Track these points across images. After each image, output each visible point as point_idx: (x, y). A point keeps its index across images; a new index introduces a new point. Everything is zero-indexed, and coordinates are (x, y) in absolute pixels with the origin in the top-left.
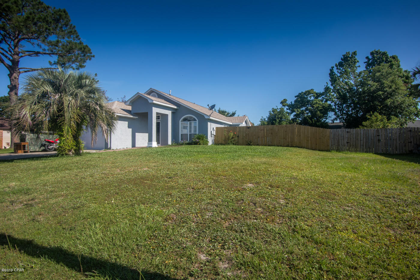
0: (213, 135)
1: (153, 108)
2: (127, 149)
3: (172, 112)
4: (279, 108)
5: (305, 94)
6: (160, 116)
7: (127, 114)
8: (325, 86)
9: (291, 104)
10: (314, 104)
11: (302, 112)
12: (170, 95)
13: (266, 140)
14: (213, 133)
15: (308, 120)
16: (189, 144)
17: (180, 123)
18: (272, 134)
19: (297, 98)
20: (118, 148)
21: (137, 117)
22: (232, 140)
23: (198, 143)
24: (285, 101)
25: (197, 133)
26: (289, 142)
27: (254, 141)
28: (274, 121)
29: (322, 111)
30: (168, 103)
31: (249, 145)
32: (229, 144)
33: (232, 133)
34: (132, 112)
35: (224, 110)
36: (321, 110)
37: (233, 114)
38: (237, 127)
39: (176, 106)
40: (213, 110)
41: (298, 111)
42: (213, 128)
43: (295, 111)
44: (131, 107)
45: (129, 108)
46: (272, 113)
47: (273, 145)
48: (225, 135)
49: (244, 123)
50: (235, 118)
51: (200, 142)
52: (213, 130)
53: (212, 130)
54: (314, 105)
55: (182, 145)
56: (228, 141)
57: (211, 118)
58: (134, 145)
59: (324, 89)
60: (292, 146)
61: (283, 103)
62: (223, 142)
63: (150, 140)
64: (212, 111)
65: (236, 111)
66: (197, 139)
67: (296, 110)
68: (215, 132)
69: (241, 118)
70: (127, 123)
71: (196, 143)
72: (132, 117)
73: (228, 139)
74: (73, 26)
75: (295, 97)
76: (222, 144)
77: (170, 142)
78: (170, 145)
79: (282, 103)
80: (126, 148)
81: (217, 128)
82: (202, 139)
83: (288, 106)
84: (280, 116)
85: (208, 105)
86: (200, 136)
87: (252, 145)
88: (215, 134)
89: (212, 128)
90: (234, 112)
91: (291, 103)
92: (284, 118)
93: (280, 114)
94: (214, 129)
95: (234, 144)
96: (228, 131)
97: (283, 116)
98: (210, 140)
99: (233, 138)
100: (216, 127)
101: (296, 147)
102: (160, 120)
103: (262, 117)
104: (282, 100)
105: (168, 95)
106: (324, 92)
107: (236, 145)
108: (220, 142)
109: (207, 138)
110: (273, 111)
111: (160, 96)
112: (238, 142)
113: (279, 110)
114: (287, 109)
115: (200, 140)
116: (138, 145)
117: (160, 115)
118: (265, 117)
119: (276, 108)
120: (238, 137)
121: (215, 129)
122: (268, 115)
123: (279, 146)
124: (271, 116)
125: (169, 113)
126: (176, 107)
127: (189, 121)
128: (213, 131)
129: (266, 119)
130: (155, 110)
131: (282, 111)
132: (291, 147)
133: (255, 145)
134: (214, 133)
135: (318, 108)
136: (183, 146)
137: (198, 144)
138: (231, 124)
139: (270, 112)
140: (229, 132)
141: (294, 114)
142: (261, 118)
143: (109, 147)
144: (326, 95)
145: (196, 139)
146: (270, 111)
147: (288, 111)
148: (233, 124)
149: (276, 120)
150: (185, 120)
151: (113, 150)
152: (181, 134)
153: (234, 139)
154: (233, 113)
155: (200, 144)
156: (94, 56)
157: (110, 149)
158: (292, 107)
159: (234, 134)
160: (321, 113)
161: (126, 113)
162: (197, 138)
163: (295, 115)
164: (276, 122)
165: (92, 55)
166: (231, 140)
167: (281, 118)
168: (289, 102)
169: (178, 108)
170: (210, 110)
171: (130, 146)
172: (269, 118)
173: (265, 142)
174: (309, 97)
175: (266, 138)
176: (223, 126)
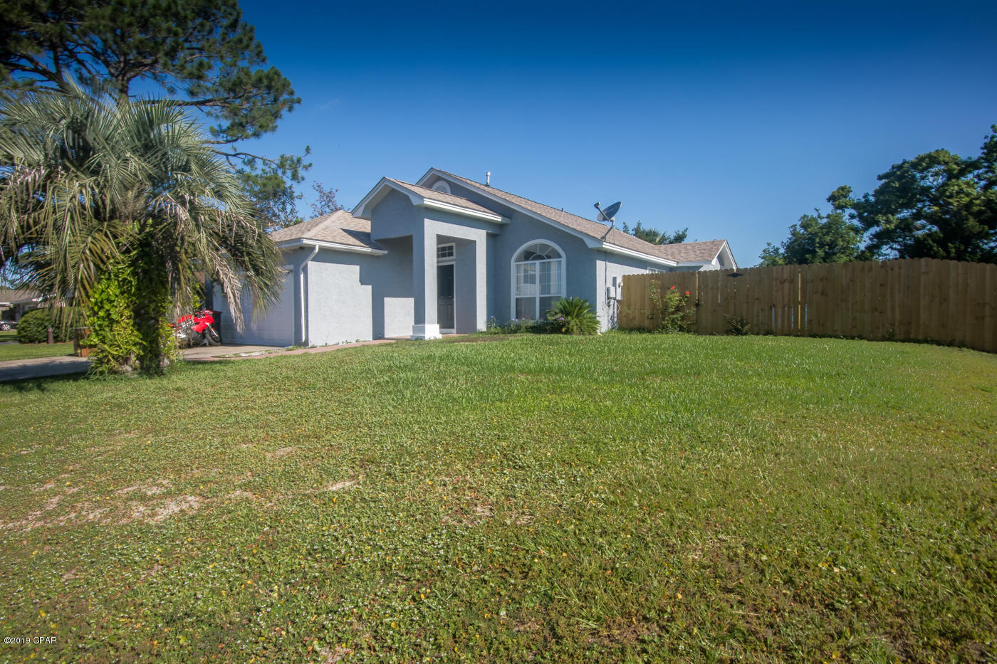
0: (615, 299)
1: (427, 222)
2: (358, 345)
3: (488, 234)
4: (824, 214)
5: (915, 165)
6: (454, 248)
7: (357, 242)
8: (986, 137)
9: (863, 200)
10: (951, 196)
11: (906, 226)
12: (487, 186)
13: (803, 317)
14: (612, 295)
15: (932, 247)
16: (537, 329)
17: (513, 264)
18: (827, 294)
19: (883, 181)
20: (330, 343)
21: (386, 252)
22: (675, 316)
23: (564, 326)
24: (844, 192)
25: (564, 295)
26: (897, 324)
27: (755, 322)
28: (807, 256)
29: (983, 217)
30: (475, 206)
31: (738, 332)
32: (664, 329)
33: (678, 294)
34: (373, 238)
35: (653, 230)
36: (980, 213)
37: (679, 239)
38: (693, 274)
39: (499, 214)
40: (612, 221)
41: (888, 221)
42: (615, 279)
43: (877, 223)
44: (369, 222)
45: (366, 226)
46: (802, 231)
47: (830, 333)
48: (651, 299)
49: (715, 262)
50: (686, 249)
51: (568, 322)
52: (614, 284)
53: (610, 284)
54: (951, 200)
55: (515, 332)
56: (664, 319)
57: (606, 246)
58: (378, 332)
59: (982, 148)
60: (907, 339)
61: (837, 198)
62: (647, 323)
63: (420, 318)
64: (608, 224)
65: (686, 230)
66: (559, 315)
67: (881, 218)
68: (619, 290)
69: (703, 246)
70: (357, 268)
71: (556, 328)
72: (369, 250)
73: (662, 313)
74: (248, 28)
75: (880, 178)
76: (641, 330)
77: (481, 324)
78: (482, 332)
79: (832, 198)
80: (354, 342)
81: (626, 278)
82: (577, 316)
83: (855, 206)
84: (828, 239)
85: (596, 206)
86: (571, 304)
87: (746, 334)
88: (619, 298)
89: (609, 278)
90: (681, 233)
91: (864, 197)
92: (841, 243)
93: (827, 234)
94: (618, 282)
95: (681, 329)
96: (661, 288)
97: (840, 239)
98: (604, 317)
99: (678, 309)
100: (624, 276)
101: (926, 341)
102: (454, 257)
103: (769, 244)
104: (835, 190)
105: (482, 187)
106: (983, 156)
107: (689, 332)
108: (636, 323)
109: (593, 309)
110: (804, 226)
111: (458, 190)
112: (697, 322)
113: (825, 221)
114: (852, 217)
115: (570, 318)
116: (391, 331)
117: (453, 244)
118: (778, 245)
119: (815, 215)
120: (697, 305)
121: (619, 280)
122: (786, 237)
123: (853, 338)
124: (795, 241)
125: (479, 237)
126: (498, 219)
127: (540, 257)
128: (612, 289)
129: (782, 251)
130: (433, 230)
131: (833, 225)
132: (903, 341)
133: (758, 334)
134: (617, 294)
135: (968, 206)
136: (518, 336)
137: (564, 330)
138: (674, 264)
139: (795, 230)
140: (664, 289)
141: (874, 233)
142: (766, 247)
143: (304, 339)
144: (988, 167)
145: (556, 314)
146: (794, 226)
147: (856, 222)
148: (680, 265)
149: (814, 252)
150: (528, 255)
151: (314, 347)
152: (517, 299)
153: (681, 314)
154: (678, 235)
155: (568, 328)
156: (299, 101)
157: (306, 344)
158: (868, 212)
159: (683, 296)
160: (981, 222)
161: (352, 240)
162: (561, 312)
163: (877, 236)
164: (814, 257)
165: (295, 97)
166: (672, 316)
167: (832, 245)
168: (856, 195)
169: (507, 221)
170: (605, 219)
171: (366, 335)
172: (789, 247)
173: (796, 322)
174: (932, 176)
175: (803, 309)
176: (646, 272)
